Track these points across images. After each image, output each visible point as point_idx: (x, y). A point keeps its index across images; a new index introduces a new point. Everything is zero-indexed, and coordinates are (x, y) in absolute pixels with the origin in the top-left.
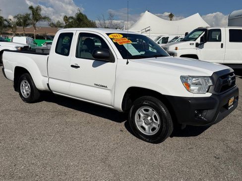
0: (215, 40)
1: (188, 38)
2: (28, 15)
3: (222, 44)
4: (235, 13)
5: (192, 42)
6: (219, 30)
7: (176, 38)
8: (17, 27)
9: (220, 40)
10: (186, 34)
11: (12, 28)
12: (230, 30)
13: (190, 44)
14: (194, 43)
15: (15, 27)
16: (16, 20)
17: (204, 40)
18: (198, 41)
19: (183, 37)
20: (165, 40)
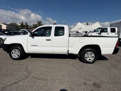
0: (105, 32)
1: (95, 31)
2: (37, 24)
3: (108, 33)
4: (112, 22)
5: (97, 32)
6: (107, 28)
7: (90, 31)
8: (33, 28)
9: (107, 32)
10: (95, 30)
11: (31, 29)
12: (111, 28)
13: (96, 33)
14: (98, 33)
15: (32, 28)
16: (33, 26)
17: (101, 32)
18: (99, 32)
19: (93, 31)
20: (86, 32)
